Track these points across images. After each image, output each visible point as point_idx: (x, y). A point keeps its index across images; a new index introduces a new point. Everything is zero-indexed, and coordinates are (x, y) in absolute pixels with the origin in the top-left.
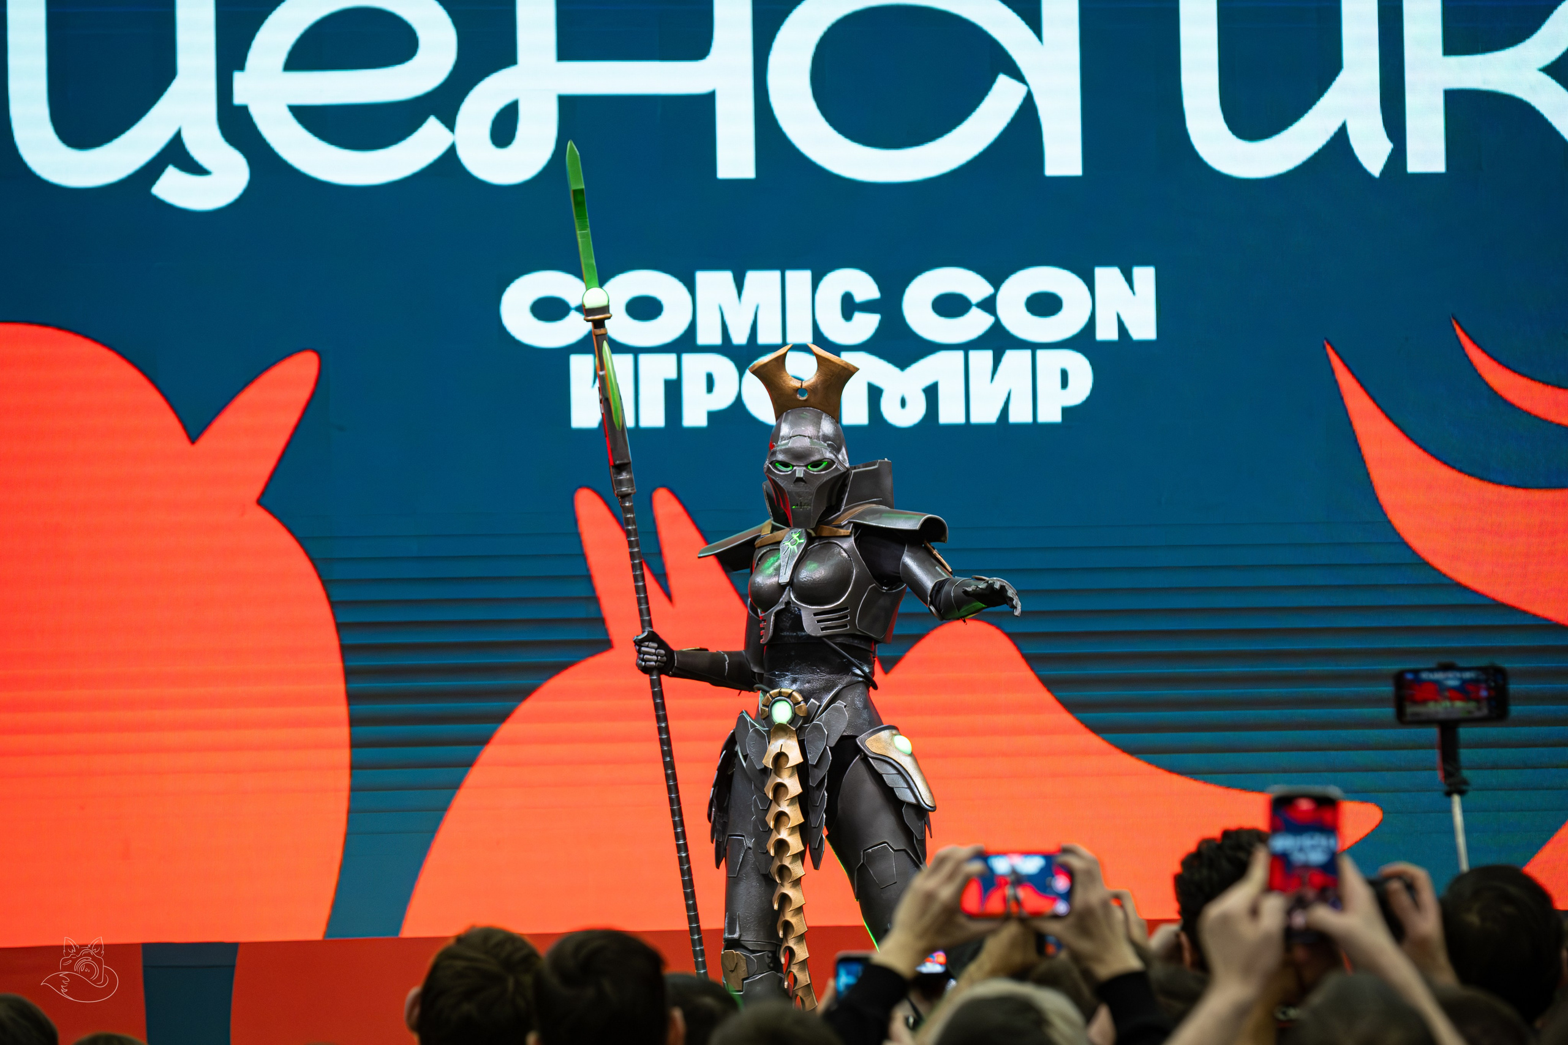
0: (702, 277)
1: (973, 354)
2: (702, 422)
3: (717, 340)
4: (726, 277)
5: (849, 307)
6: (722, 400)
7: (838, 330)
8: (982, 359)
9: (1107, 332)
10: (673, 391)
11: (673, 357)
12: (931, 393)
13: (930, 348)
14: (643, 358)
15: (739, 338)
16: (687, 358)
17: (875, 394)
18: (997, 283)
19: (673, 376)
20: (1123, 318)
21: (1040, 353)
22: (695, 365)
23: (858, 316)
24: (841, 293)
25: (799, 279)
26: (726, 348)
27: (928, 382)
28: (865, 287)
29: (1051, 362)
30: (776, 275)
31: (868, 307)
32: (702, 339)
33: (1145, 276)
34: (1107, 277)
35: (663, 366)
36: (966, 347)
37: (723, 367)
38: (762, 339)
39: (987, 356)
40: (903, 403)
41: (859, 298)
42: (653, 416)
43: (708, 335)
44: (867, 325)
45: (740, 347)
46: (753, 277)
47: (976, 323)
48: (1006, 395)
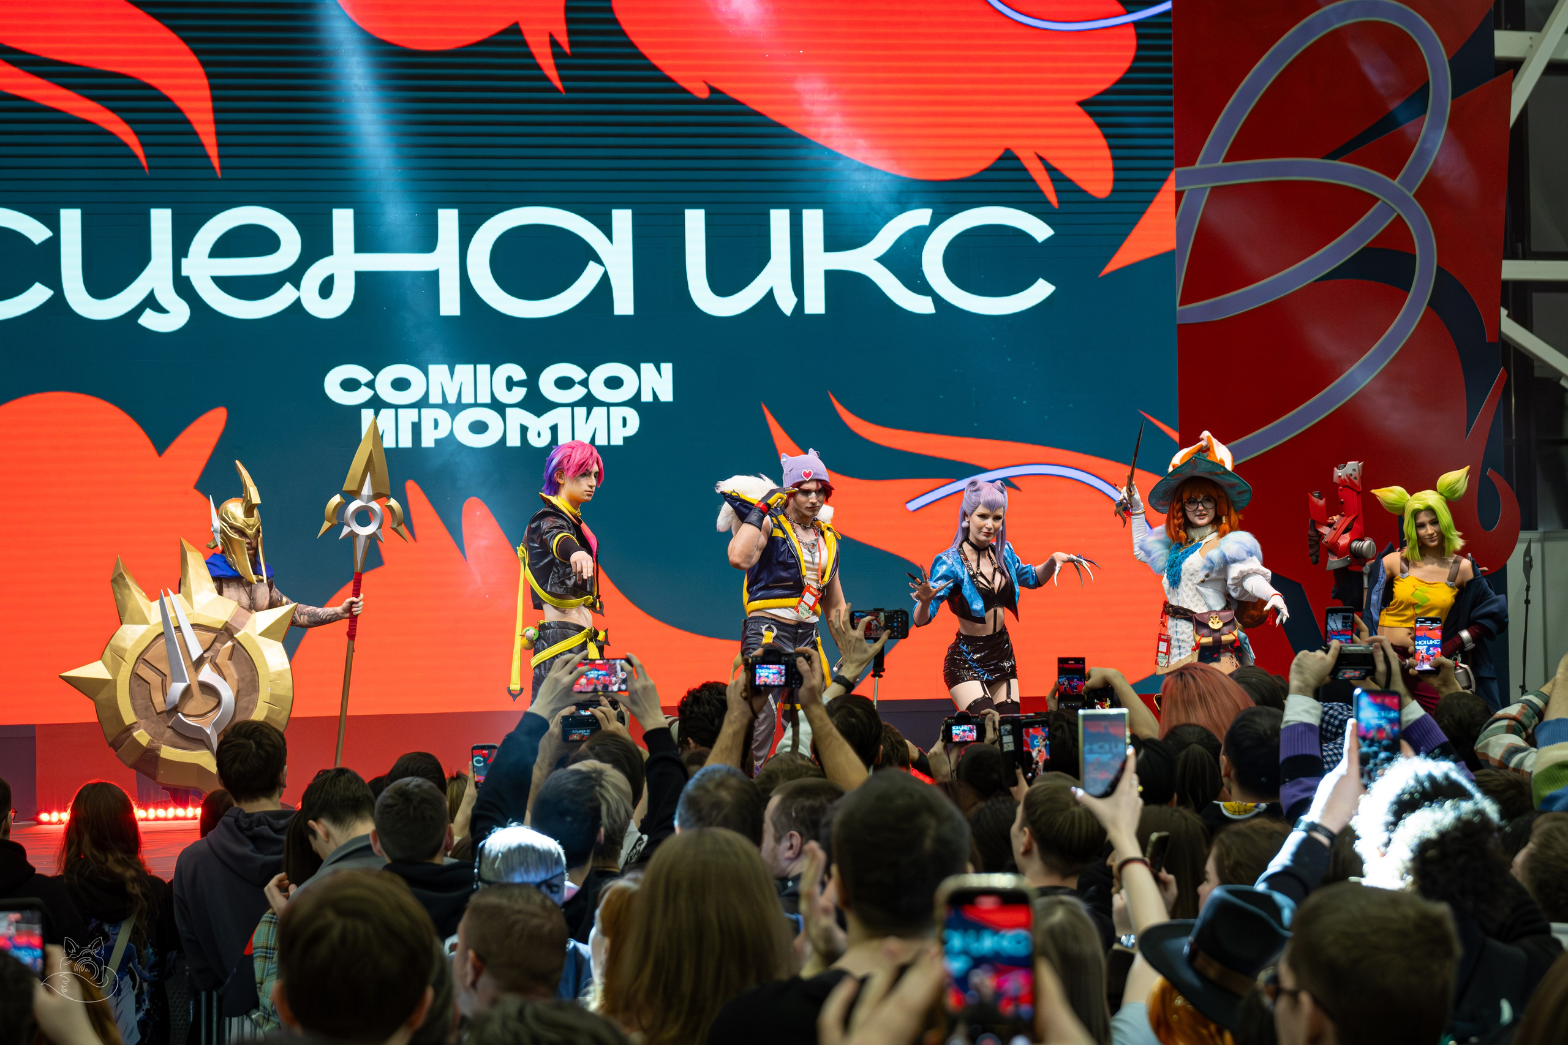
0: (432, 368)
1: (576, 409)
2: (432, 445)
3: (440, 401)
4: (445, 368)
5: (510, 384)
6: (442, 433)
7: (504, 397)
8: (581, 411)
9: (646, 397)
10: (416, 428)
11: (416, 410)
12: (554, 429)
13: (554, 405)
14: (400, 410)
15: (452, 400)
16: (423, 410)
17: (524, 430)
18: (589, 371)
19: (416, 420)
20: (655, 390)
21: (611, 408)
22: (428, 414)
23: (515, 389)
24: (506, 376)
25: (484, 369)
26: (444, 405)
27: (553, 424)
28: (518, 373)
29: (617, 413)
30: (472, 366)
31: (520, 384)
32: (432, 401)
33: (667, 368)
34: (647, 368)
35: (411, 415)
36: (572, 405)
37: (443, 415)
38: (464, 401)
39: (584, 410)
40: (539, 435)
41: (516, 379)
42: (406, 442)
43: (435, 398)
44: (519, 393)
45: (451, 405)
46: (459, 368)
47: (578, 392)
48: (593, 431)
